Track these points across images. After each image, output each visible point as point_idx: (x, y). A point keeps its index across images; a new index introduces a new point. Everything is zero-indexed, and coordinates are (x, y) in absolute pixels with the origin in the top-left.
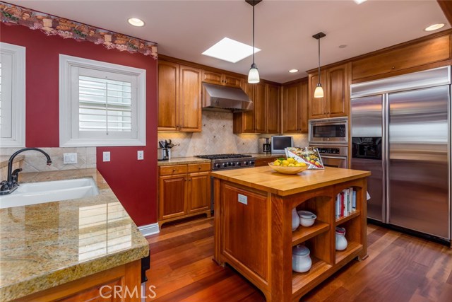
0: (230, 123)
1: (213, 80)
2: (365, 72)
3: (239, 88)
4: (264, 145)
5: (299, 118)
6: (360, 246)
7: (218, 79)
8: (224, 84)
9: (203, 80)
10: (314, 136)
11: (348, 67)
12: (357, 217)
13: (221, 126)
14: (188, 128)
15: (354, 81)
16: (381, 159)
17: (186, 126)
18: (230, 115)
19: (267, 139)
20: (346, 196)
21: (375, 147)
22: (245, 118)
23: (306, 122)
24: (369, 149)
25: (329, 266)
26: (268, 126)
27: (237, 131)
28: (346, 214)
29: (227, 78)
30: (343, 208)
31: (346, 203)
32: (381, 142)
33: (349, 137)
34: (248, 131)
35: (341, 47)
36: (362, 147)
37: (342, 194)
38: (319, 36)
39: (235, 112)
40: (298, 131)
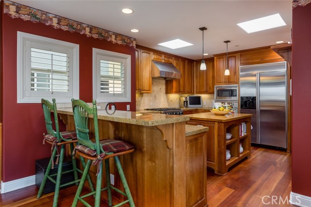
0: (164, 87)
1: (157, 59)
2: (247, 59)
3: (171, 64)
4: (184, 102)
5: (207, 84)
6: (248, 151)
7: (160, 58)
8: (163, 61)
9: (152, 59)
10: (218, 96)
11: (238, 55)
12: (247, 137)
13: (159, 89)
14: (145, 90)
15: (241, 64)
16: (256, 108)
17: (144, 89)
18: (164, 82)
19: (186, 97)
20: (243, 126)
21: (252, 102)
22: (175, 84)
23: (211, 86)
24: (250, 103)
25: (237, 158)
26: (187, 89)
27: (168, 92)
28: (243, 135)
29: (165, 57)
30: (241, 132)
31: (242, 129)
32: (255, 100)
33: (239, 96)
34: (176, 92)
35: (236, 46)
36: (246, 102)
37: (241, 125)
38: (227, 42)
39: (167, 79)
40: (206, 92)
